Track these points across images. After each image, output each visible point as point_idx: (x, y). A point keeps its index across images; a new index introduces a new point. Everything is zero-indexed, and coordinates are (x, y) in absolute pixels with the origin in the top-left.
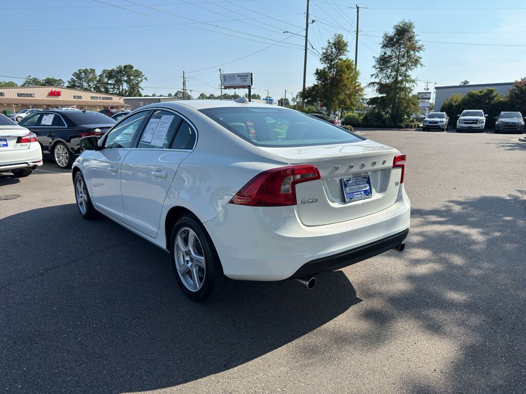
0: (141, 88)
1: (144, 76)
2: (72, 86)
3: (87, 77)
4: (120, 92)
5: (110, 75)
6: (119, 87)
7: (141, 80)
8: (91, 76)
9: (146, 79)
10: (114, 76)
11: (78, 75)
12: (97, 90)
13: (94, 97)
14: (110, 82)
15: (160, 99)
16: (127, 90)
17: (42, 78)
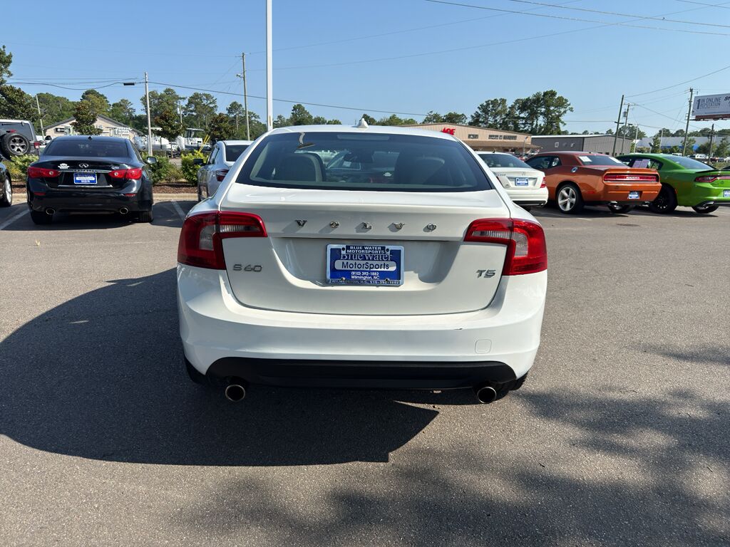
0: (562, 122)
1: (569, 105)
2: (475, 123)
3: (495, 110)
4: (532, 128)
5: (524, 105)
6: (533, 122)
7: (565, 112)
8: (500, 108)
9: (571, 110)
10: (529, 108)
11: (484, 109)
12: (504, 127)
13: (493, 136)
14: (522, 115)
15: (584, 138)
16: (542, 125)
17: (443, 114)
